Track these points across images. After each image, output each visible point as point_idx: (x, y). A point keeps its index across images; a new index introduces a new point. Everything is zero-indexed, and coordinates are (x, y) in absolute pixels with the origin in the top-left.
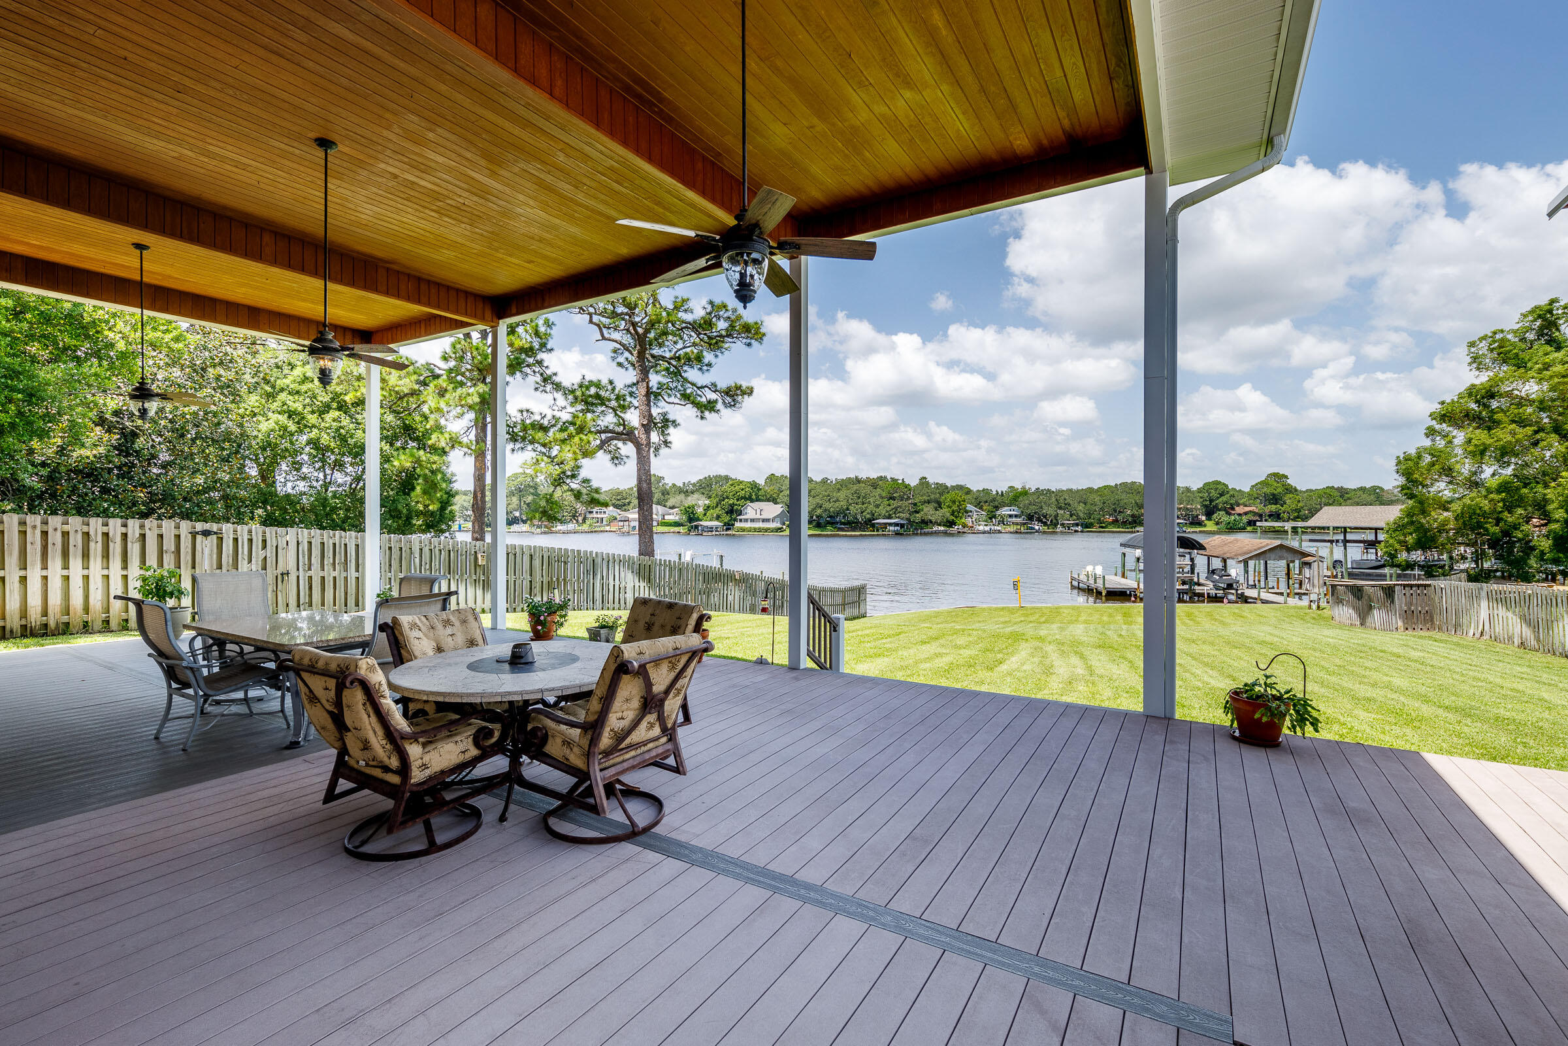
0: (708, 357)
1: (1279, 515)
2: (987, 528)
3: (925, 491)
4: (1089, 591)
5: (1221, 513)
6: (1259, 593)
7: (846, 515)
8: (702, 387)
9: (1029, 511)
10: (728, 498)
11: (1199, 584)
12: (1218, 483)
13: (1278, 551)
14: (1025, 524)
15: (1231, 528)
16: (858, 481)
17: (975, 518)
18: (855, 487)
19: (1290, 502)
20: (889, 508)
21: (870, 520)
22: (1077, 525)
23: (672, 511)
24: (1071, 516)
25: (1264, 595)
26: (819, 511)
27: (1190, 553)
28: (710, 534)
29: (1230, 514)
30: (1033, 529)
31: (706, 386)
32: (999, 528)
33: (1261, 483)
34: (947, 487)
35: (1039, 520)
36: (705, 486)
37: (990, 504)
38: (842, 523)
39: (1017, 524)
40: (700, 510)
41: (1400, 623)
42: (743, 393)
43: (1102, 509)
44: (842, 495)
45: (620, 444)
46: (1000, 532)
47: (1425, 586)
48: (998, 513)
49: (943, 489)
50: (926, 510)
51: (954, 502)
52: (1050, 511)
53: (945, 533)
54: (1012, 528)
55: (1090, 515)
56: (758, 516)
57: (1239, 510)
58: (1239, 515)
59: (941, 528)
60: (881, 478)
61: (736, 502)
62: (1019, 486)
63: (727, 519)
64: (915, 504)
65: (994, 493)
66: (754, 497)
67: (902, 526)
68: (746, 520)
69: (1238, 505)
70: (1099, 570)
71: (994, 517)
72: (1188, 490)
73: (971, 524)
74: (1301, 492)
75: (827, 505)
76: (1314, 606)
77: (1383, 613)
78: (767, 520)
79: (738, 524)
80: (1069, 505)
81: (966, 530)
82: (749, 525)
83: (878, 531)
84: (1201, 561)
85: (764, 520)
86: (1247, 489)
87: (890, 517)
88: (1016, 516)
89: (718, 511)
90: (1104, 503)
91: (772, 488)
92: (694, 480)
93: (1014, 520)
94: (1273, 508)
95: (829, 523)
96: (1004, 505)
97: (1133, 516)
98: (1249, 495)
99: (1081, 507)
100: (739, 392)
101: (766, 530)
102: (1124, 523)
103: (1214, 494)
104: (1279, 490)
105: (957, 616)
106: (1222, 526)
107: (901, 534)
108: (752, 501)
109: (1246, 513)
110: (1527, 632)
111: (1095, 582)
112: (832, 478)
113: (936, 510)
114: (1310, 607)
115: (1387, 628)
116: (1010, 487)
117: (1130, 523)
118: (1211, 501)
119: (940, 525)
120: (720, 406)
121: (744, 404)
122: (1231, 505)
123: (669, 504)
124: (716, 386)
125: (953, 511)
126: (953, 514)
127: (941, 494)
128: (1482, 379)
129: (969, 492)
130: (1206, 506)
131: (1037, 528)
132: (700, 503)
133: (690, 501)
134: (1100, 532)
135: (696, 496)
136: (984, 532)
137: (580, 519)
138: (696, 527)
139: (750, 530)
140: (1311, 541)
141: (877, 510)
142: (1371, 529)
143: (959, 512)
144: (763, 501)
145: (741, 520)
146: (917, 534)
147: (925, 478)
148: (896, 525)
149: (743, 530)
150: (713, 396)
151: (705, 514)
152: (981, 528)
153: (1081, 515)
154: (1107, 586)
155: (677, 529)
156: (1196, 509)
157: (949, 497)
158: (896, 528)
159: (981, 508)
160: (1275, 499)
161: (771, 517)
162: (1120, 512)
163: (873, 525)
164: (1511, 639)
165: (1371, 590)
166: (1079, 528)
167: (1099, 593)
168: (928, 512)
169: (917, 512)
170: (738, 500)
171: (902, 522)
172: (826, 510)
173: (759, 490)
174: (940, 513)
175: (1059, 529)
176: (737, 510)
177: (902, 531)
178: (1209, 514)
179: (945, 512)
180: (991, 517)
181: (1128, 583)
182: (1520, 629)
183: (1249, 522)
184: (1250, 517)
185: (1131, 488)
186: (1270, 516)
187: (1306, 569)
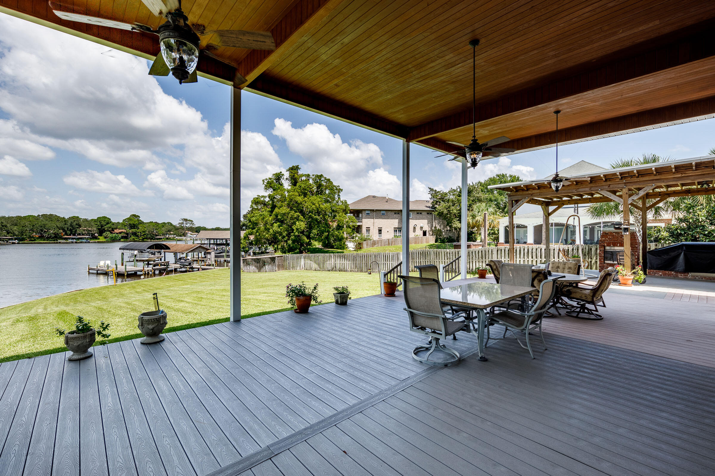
1: (136, 233)
5: (108, 232)
12: (105, 217)
15: (113, 240)
22: (13, 239)
24: (8, 233)
29: (112, 233)
33: (128, 219)
41: (277, 269)
43: (31, 229)
55: (22, 233)
57: (116, 231)
58: (117, 233)
69: (116, 229)
70: (109, 263)
72: (88, 220)
74: (145, 223)
77: (270, 266)
80: (5, 226)
86: (121, 221)
90: (33, 226)
94: (133, 230)
97: (54, 234)
98: (122, 224)
99: (14, 228)
102: (48, 238)
103: (103, 223)
104: (137, 222)
106: (108, 239)
109: (120, 233)
115: (272, 271)
117: (53, 238)
118: (102, 226)
122: (112, 228)
128: (269, 192)
130: (99, 229)
142: (221, 239)
153: (17, 233)
156: (93, 230)
160: (133, 226)
162: (45, 231)
164: (311, 269)
165: (265, 259)
166: (16, 241)
178: (101, 233)
181: (131, 268)
182: (314, 266)
183: (122, 237)
184: (122, 235)
185: (50, 218)
186: (132, 234)
187: (208, 255)
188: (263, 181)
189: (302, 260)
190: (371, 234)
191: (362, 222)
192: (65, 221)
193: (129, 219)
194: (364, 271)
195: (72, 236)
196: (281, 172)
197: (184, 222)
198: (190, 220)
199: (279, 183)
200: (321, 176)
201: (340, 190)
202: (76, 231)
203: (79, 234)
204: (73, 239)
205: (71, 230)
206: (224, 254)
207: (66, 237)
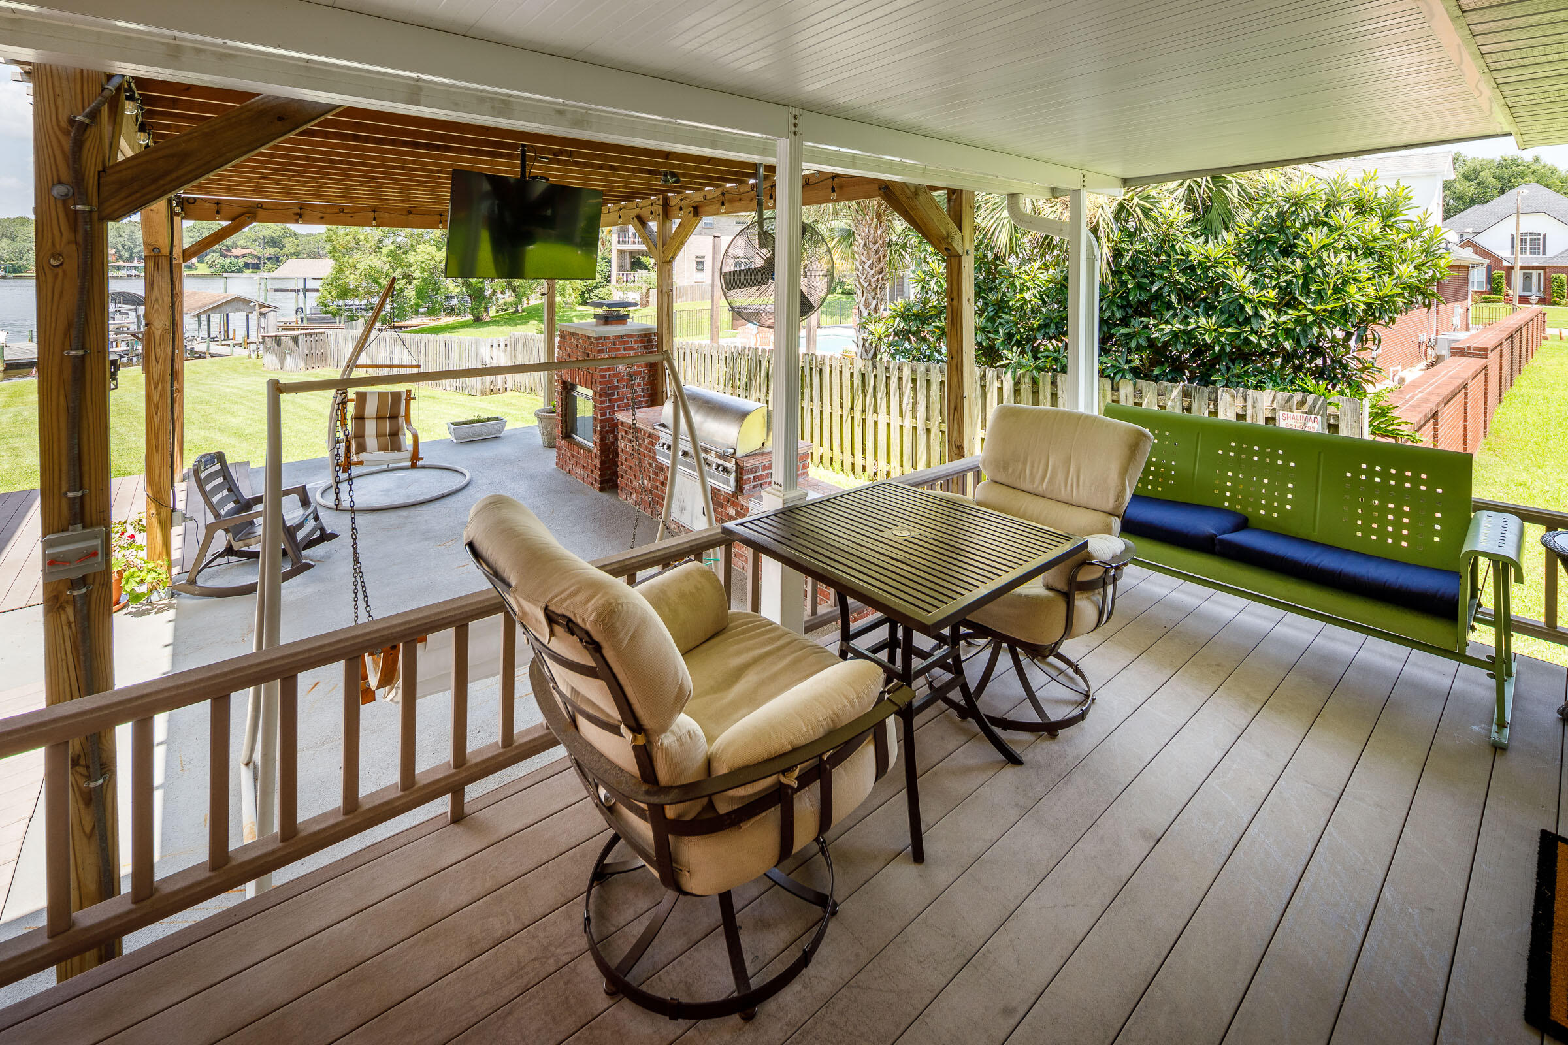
1: (278, 258)
6: (208, 347)
13: (234, 304)
15: (226, 271)
19: (289, 245)
25: (214, 349)
29: (225, 257)
47: (321, 333)
57: (236, 252)
58: (236, 257)
69: (236, 247)
74: (301, 235)
76: (254, 355)
77: (293, 358)
94: (272, 251)
104: (278, 233)
106: (217, 270)
109: (244, 256)
115: (294, 369)
122: (228, 246)
160: (274, 242)
165: (285, 340)
183: (247, 266)
186: (269, 259)
187: (262, 319)
207: (121, 263)
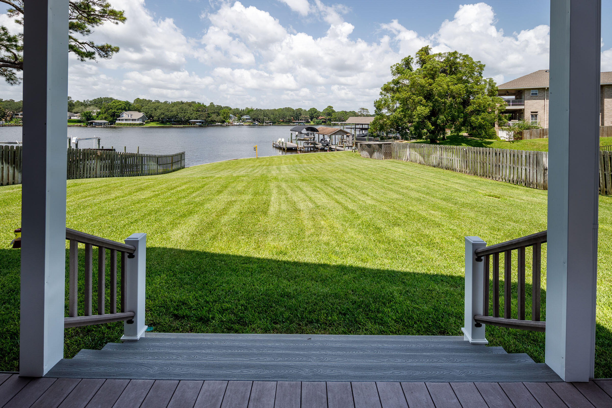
0: (89, 27)
1: (331, 119)
2: (238, 124)
3: (213, 108)
4: (280, 148)
5: (315, 119)
6: (336, 147)
7: (176, 118)
8: (83, 43)
9: (254, 117)
10: (111, 109)
11: (316, 144)
12: (314, 109)
13: (340, 132)
14: (252, 122)
16: (182, 103)
17: (233, 120)
18: (181, 106)
19: (334, 116)
20: (197, 115)
21: (188, 120)
22: (271, 122)
23: (76, 115)
24: (269, 119)
25: (338, 148)
26: (163, 116)
27: (313, 133)
28: (100, 126)
29: (317, 119)
30: (255, 124)
31: (85, 43)
32: (243, 124)
34: (222, 107)
35: (257, 121)
36: (98, 102)
37: (239, 114)
38: (174, 121)
39: (249, 122)
40: (94, 115)
41: (383, 157)
42: (112, 50)
43: (279, 117)
44: (174, 109)
45: (15, 71)
46: (243, 125)
47: (390, 144)
48: (242, 118)
49: (220, 108)
50: (213, 116)
51: (225, 113)
52: (261, 117)
53: (221, 126)
54: (248, 124)
55: (275, 119)
56: (130, 118)
57: (320, 118)
59: (220, 124)
60: (193, 102)
61: (116, 111)
62: (250, 108)
63: (111, 119)
64: (208, 114)
65: (240, 110)
66: (127, 108)
67: (202, 123)
68: (123, 120)
69: (320, 116)
70: (283, 140)
71: (241, 119)
72: (305, 111)
73: (231, 122)
74: (336, 112)
75: (167, 113)
76: (354, 151)
77: (378, 153)
78: (135, 120)
79: (117, 122)
80: (268, 115)
81: (229, 124)
82: (124, 122)
83: (191, 125)
84: (316, 135)
85: (132, 120)
86: (321, 111)
87: (197, 119)
88: (249, 119)
89: (106, 115)
90: (280, 115)
91: (138, 104)
92: (91, 99)
93: (248, 120)
94: (329, 117)
95: (168, 121)
96: (244, 115)
97: (289, 119)
98: (323, 113)
99: (272, 116)
100: (109, 49)
101: (134, 124)
102: (286, 122)
103: (313, 112)
104: (331, 111)
105: (230, 165)
106: (315, 123)
107: (202, 126)
108: (126, 110)
109: (322, 119)
110: (422, 159)
111: (283, 145)
112: (170, 101)
113: (217, 116)
114: (353, 152)
115: (379, 158)
116: (246, 108)
117: (288, 122)
118: (312, 115)
119: (219, 122)
120: (97, 55)
121: (113, 57)
122: (318, 116)
123: (74, 111)
124: (93, 44)
125: (224, 117)
126: (224, 118)
127: (219, 110)
128: (395, 78)
129: (231, 109)
130: (311, 116)
131: (257, 123)
132: (94, 111)
133: (88, 110)
134: (278, 125)
135: (92, 107)
136: (237, 125)
137: (8, 118)
138: (92, 123)
139: (125, 124)
140: (347, 128)
141: (191, 116)
143: (227, 117)
144: (133, 111)
145: (119, 120)
146: (209, 126)
147: (213, 103)
148: (200, 122)
149: (121, 124)
150: (92, 50)
151: (97, 117)
152: (236, 124)
153: (272, 119)
154: (287, 146)
155: (79, 124)
156: (308, 117)
157: (222, 111)
158: (200, 124)
159: (235, 116)
160: (329, 114)
161: (137, 118)
162: (285, 118)
163: (189, 123)
164: (416, 161)
165: (374, 146)
166: (271, 124)
167: (284, 149)
168: (214, 117)
169: (209, 117)
170: (117, 110)
171: (203, 121)
172: (166, 116)
173: (130, 105)
174: (219, 117)
175: (264, 124)
176: (117, 115)
177: (202, 125)
178: (311, 119)
179: (221, 117)
180: (239, 119)
181: (294, 145)
182: (419, 158)
183: (323, 122)
184: (323, 120)
185: (288, 109)
186: (328, 120)
187: (348, 138)
188: (391, 67)
189: (408, 150)
190: (538, 121)
191: (524, 105)
192: (294, 111)
193: (327, 109)
194: (479, 174)
195: (297, 121)
196: (409, 56)
197: (362, 111)
198: (366, 109)
199: (409, 68)
200: (455, 53)
201: (482, 67)
202: (299, 118)
203: (301, 120)
204: (297, 123)
205: (296, 117)
206: (366, 137)
207: (294, 121)
